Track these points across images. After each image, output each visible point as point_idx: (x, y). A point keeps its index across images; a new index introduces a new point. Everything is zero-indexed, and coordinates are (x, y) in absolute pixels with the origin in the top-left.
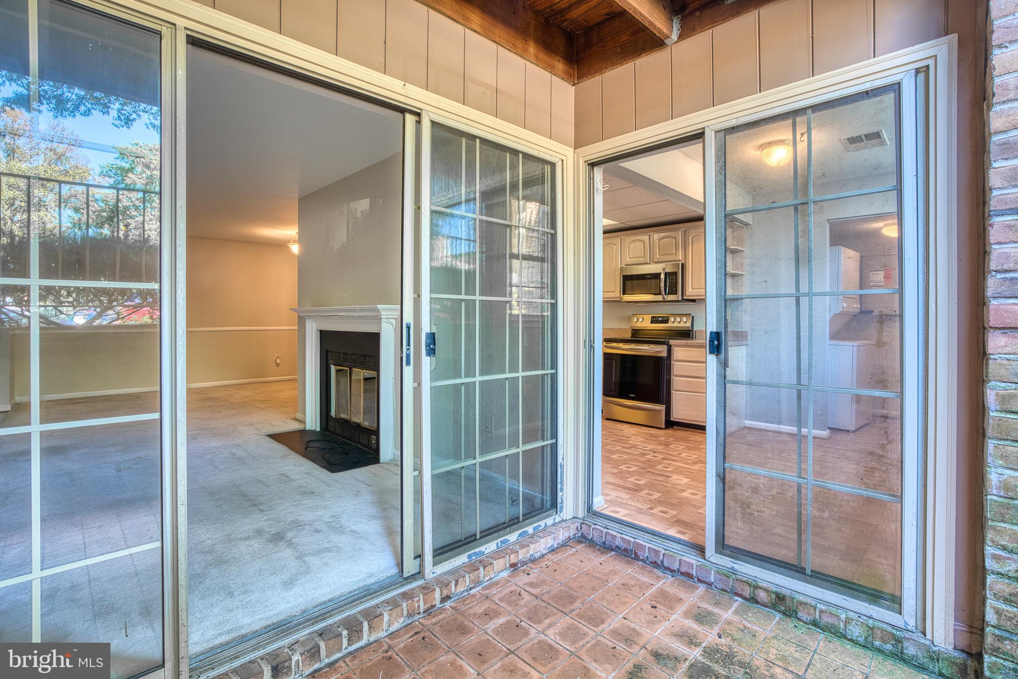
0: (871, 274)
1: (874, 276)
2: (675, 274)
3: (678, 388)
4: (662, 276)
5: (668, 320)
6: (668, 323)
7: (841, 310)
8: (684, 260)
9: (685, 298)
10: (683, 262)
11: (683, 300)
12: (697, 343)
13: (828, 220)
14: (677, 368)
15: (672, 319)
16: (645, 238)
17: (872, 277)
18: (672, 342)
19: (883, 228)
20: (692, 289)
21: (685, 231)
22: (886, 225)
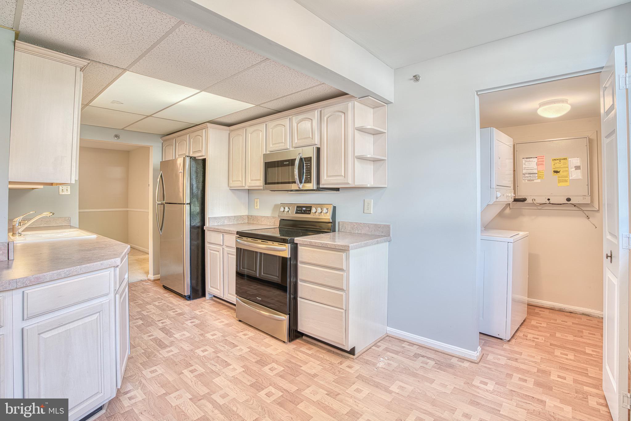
0: (524, 161)
1: (527, 163)
2: (309, 159)
3: (303, 296)
4: (297, 162)
5: (310, 211)
6: (310, 214)
7: (495, 200)
8: (319, 143)
9: (321, 186)
10: (319, 147)
11: (319, 189)
12: (321, 243)
13: (477, 92)
14: (303, 271)
15: (314, 210)
16: (286, 122)
17: (525, 164)
18: (297, 240)
19: (538, 109)
20: (327, 176)
21: (321, 111)
22: (541, 105)
